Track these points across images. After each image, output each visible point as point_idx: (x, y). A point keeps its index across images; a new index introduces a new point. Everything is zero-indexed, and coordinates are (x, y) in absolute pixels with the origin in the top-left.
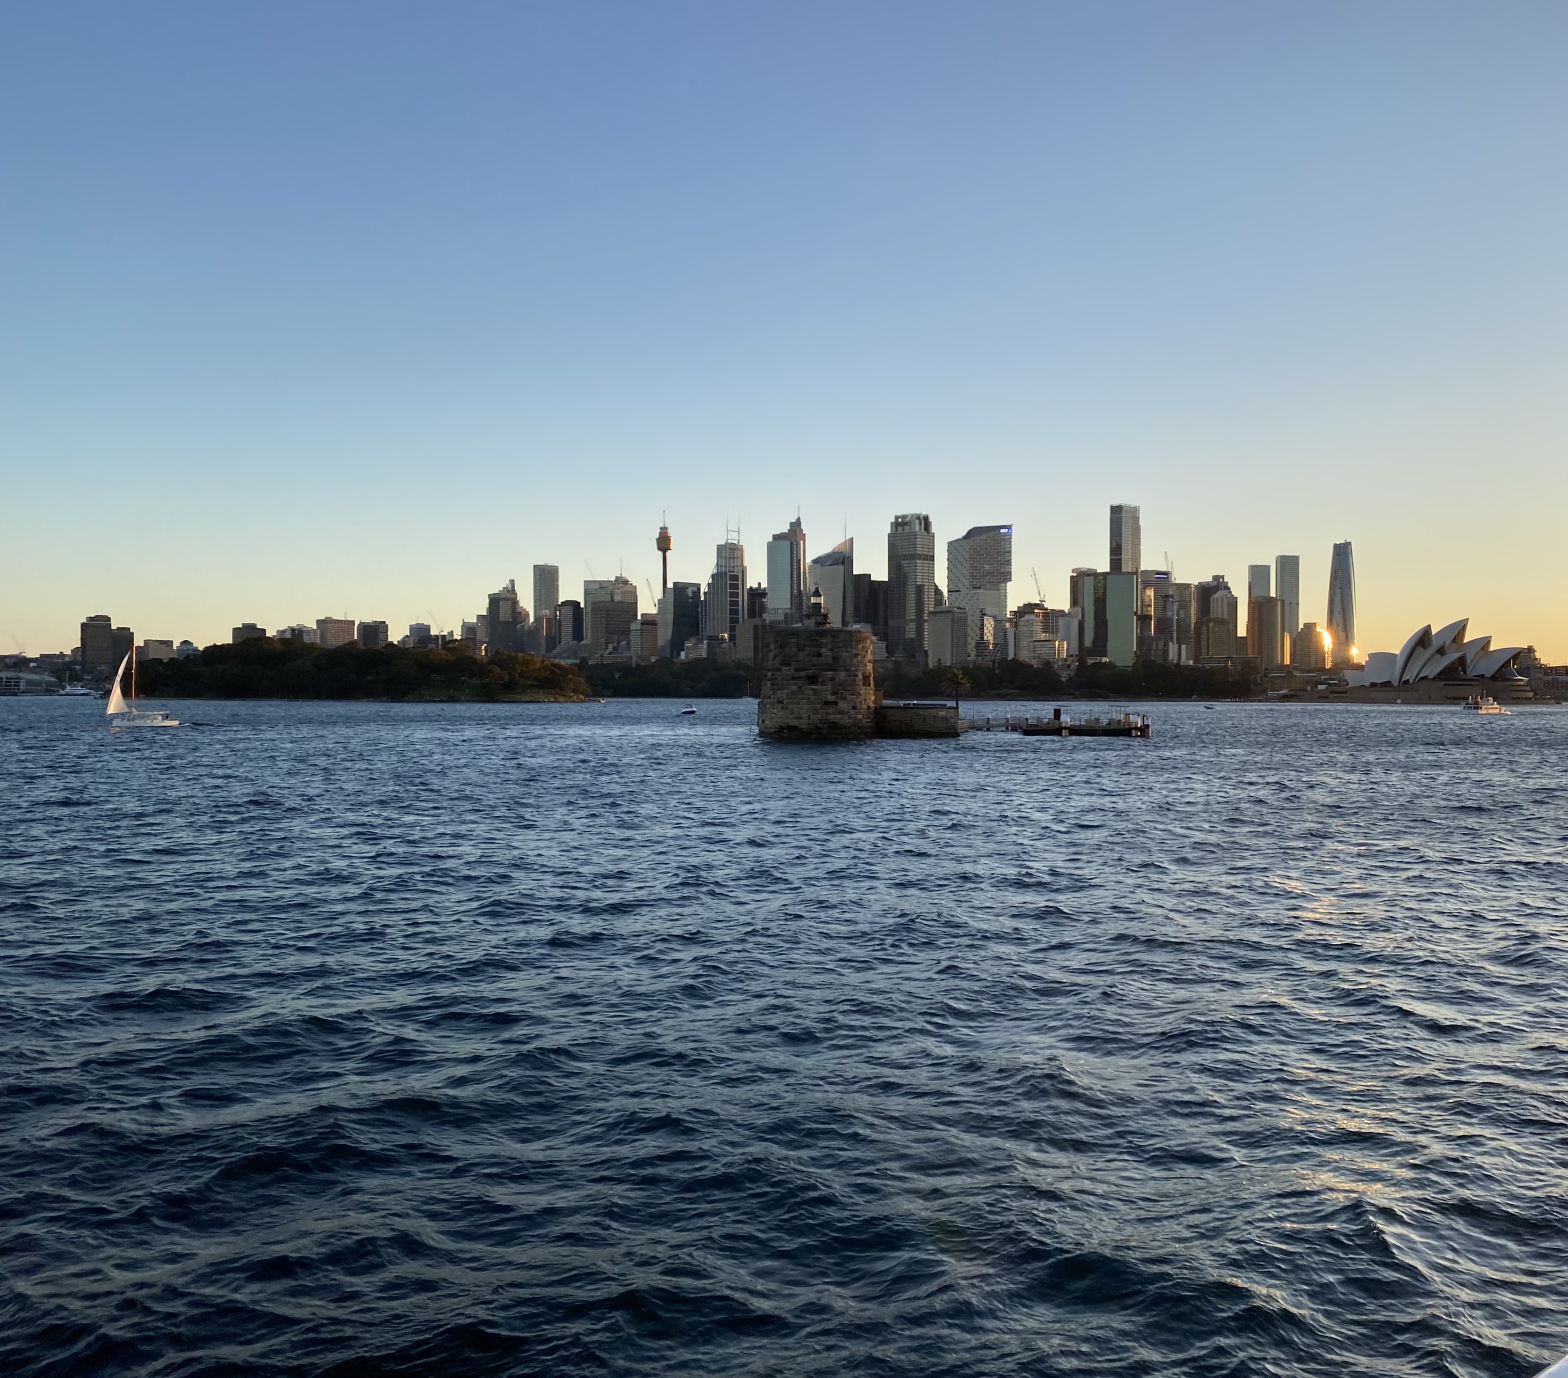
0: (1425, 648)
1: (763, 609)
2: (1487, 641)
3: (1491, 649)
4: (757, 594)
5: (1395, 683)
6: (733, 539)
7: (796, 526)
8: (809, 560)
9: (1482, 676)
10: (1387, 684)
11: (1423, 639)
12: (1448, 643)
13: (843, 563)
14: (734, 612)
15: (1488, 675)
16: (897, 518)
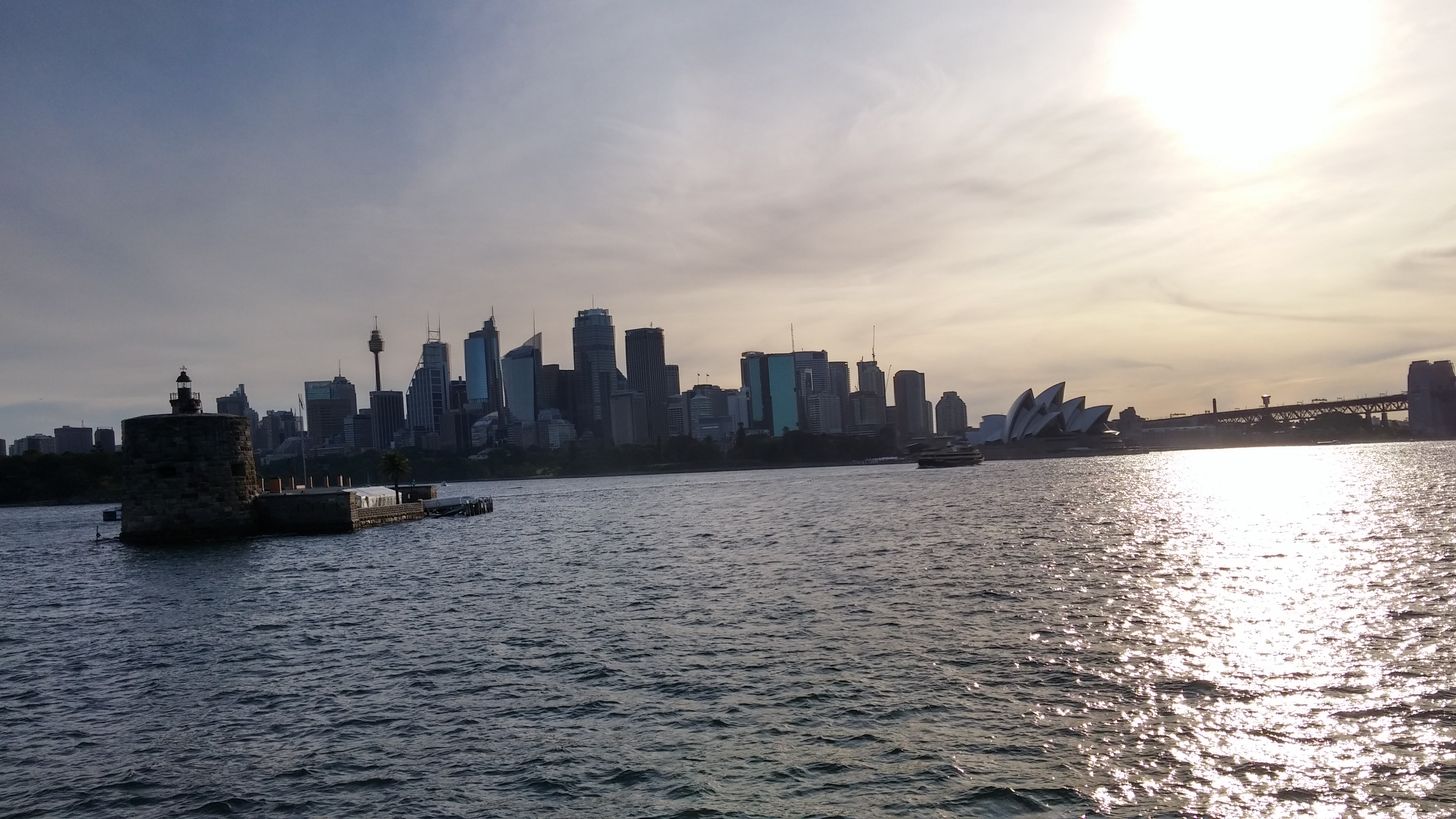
0: (1029, 410)
1: (464, 399)
2: (1082, 400)
3: (1086, 407)
4: (459, 386)
5: (1005, 441)
6: (434, 338)
7: (489, 324)
8: (503, 353)
9: (1079, 431)
10: (999, 442)
11: (1027, 400)
12: (1048, 405)
13: (532, 355)
14: (437, 404)
15: (1084, 430)
16: (580, 313)
